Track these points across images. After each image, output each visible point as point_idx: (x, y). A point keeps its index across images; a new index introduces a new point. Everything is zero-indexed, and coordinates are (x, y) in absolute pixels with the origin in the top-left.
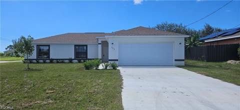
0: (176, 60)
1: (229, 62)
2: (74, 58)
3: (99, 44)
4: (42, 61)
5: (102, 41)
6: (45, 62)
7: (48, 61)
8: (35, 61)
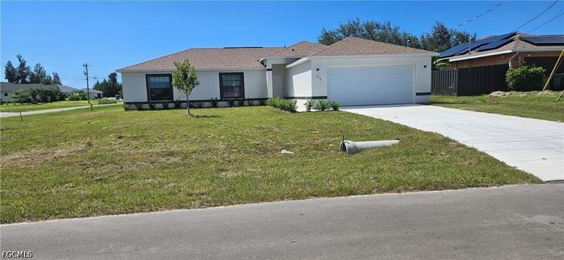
0: (418, 94)
1: (494, 94)
2: (219, 98)
3: (268, 70)
4: (160, 105)
5: (273, 65)
6: (166, 108)
7: (171, 105)
8: (147, 106)
